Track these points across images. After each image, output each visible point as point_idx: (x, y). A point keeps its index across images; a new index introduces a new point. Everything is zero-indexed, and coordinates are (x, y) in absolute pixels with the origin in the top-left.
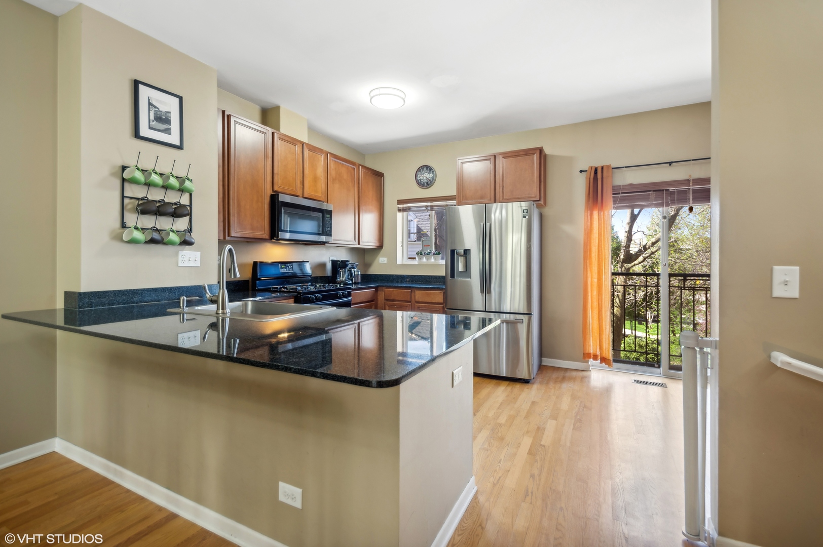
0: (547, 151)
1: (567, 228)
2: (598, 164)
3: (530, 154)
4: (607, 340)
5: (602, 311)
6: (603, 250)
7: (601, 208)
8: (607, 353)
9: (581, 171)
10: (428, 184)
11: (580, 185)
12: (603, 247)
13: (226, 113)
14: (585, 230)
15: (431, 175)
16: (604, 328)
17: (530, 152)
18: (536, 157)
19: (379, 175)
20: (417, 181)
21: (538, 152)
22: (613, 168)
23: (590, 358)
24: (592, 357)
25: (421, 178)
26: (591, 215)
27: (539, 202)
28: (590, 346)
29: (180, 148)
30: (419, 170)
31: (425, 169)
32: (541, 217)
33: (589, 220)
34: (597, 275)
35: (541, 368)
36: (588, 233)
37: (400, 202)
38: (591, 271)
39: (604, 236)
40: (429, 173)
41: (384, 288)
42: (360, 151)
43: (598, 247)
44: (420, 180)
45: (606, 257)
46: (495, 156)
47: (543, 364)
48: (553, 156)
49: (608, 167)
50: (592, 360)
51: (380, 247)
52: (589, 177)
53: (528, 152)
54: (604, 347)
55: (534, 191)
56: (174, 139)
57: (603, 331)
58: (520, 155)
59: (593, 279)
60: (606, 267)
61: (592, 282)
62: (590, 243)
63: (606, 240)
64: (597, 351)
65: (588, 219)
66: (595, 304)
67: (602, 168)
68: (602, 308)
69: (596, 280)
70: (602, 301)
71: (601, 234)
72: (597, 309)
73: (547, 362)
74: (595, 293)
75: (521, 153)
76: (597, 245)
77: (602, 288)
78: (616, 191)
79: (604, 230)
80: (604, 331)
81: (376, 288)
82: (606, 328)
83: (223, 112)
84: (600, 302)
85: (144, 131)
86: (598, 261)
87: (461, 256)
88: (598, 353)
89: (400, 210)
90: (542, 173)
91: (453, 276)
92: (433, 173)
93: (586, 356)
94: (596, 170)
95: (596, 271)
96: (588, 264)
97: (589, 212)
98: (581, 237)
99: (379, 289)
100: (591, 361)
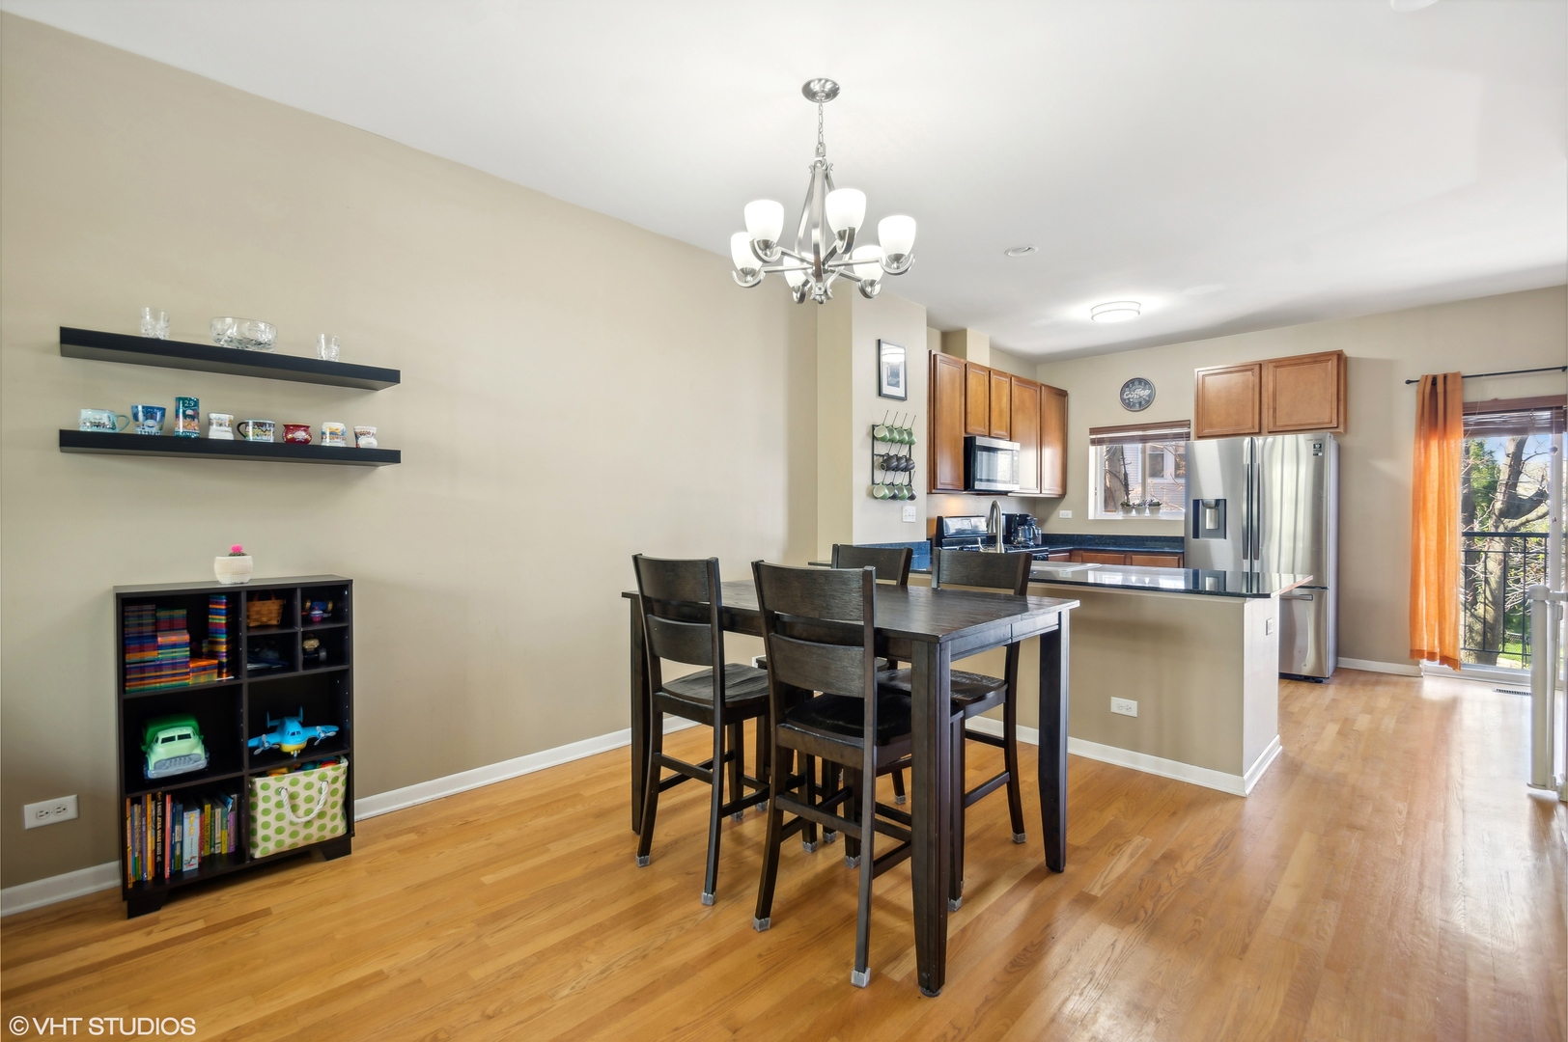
0: (1349, 352)
1: (1385, 466)
2: (1439, 371)
3: (1320, 362)
4: (1452, 631)
5: (1443, 588)
6: (1447, 498)
7: (1445, 433)
8: (1452, 650)
9: (1408, 382)
10: (1144, 404)
11: (1407, 404)
12: (1446, 493)
13: (933, 353)
14: (1415, 469)
15: (1147, 392)
16: (1447, 614)
17: (1322, 358)
18: (1332, 365)
19: (1062, 394)
20: (1123, 400)
21: (1335, 359)
22: (1463, 377)
23: (1422, 657)
24: (1426, 655)
25: (1130, 396)
26: (1427, 446)
27: (1337, 430)
28: (1423, 639)
29: (903, 399)
30: (1126, 385)
31: (1136, 383)
32: (1340, 451)
33: (1423, 455)
34: (1436, 534)
35: (1338, 670)
36: (1421, 474)
37: (1093, 431)
38: (1426, 529)
39: (1449, 477)
40: (1144, 389)
41: (1081, 552)
42: (1033, 361)
43: (1439, 494)
44: (1129, 399)
45: (1453, 508)
46: (1260, 365)
47: (1339, 666)
48: (1359, 360)
49: (1456, 375)
50: (1425, 660)
51: (1063, 495)
52: (1422, 391)
53: (1317, 359)
54: (1447, 642)
55: (1326, 413)
56: (899, 392)
57: (1445, 618)
58: (1304, 363)
59: (1428, 541)
60: (1452, 523)
61: (1426, 546)
62: (1424, 488)
63: (1452, 483)
64: (1434, 647)
65: (1420, 453)
66: (1433, 577)
67: (1445, 377)
68: (1444, 584)
69: (1433, 545)
70: (1444, 574)
71: (1443, 475)
72: (1436, 585)
73: (1347, 662)
74: (1433, 562)
75: (1306, 360)
76: (1436, 490)
77: (1444, 554)
78: (1469, 409)
79: (1449, 469)
80: (1448, 617)
81: (1070, 551)
82: (1450, 613)
83: (930, 352)
84: (1441, 575)
85: (887, 390)
86: (1439, 514)
87: (1210, 508)
88: (1437, 650)
89: (1094, 442)
90: (1342, 388)
91: (1196, 535)
92: (1150, 388)
93: (1416, 654)
94: (1434, 380)
95: (1435, 530)
96: (1421, 519)
97: (1422, 442)
98: (1408, 478)
99: (1074, 552)
100: (1425, 663)
